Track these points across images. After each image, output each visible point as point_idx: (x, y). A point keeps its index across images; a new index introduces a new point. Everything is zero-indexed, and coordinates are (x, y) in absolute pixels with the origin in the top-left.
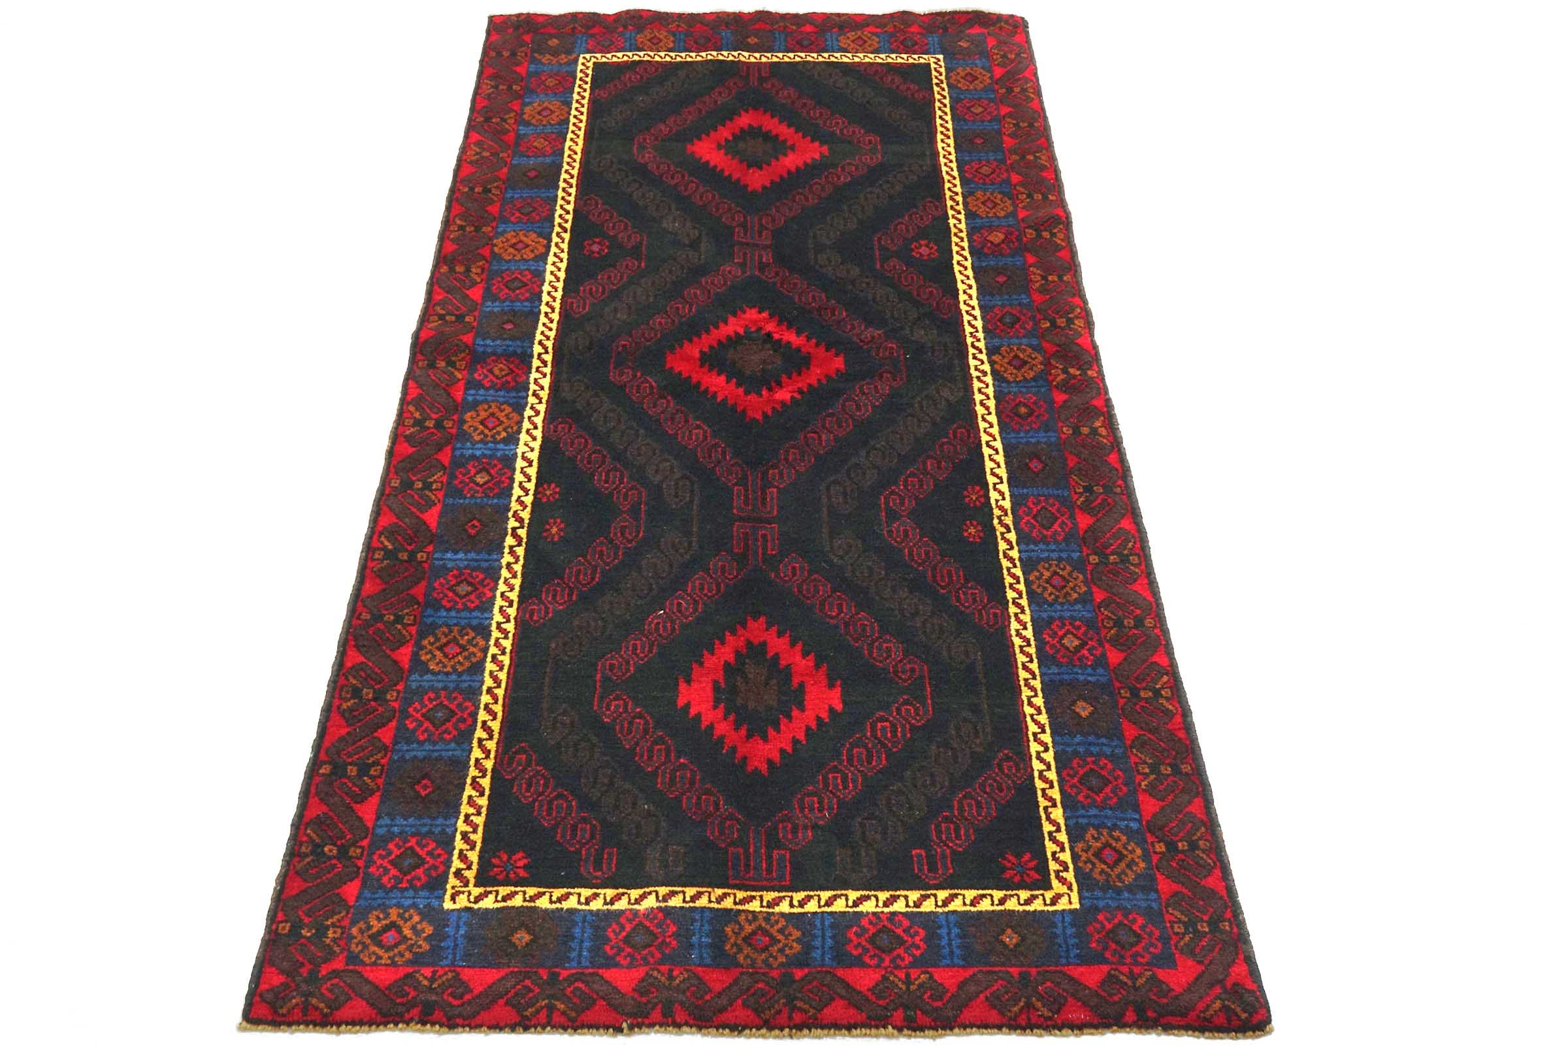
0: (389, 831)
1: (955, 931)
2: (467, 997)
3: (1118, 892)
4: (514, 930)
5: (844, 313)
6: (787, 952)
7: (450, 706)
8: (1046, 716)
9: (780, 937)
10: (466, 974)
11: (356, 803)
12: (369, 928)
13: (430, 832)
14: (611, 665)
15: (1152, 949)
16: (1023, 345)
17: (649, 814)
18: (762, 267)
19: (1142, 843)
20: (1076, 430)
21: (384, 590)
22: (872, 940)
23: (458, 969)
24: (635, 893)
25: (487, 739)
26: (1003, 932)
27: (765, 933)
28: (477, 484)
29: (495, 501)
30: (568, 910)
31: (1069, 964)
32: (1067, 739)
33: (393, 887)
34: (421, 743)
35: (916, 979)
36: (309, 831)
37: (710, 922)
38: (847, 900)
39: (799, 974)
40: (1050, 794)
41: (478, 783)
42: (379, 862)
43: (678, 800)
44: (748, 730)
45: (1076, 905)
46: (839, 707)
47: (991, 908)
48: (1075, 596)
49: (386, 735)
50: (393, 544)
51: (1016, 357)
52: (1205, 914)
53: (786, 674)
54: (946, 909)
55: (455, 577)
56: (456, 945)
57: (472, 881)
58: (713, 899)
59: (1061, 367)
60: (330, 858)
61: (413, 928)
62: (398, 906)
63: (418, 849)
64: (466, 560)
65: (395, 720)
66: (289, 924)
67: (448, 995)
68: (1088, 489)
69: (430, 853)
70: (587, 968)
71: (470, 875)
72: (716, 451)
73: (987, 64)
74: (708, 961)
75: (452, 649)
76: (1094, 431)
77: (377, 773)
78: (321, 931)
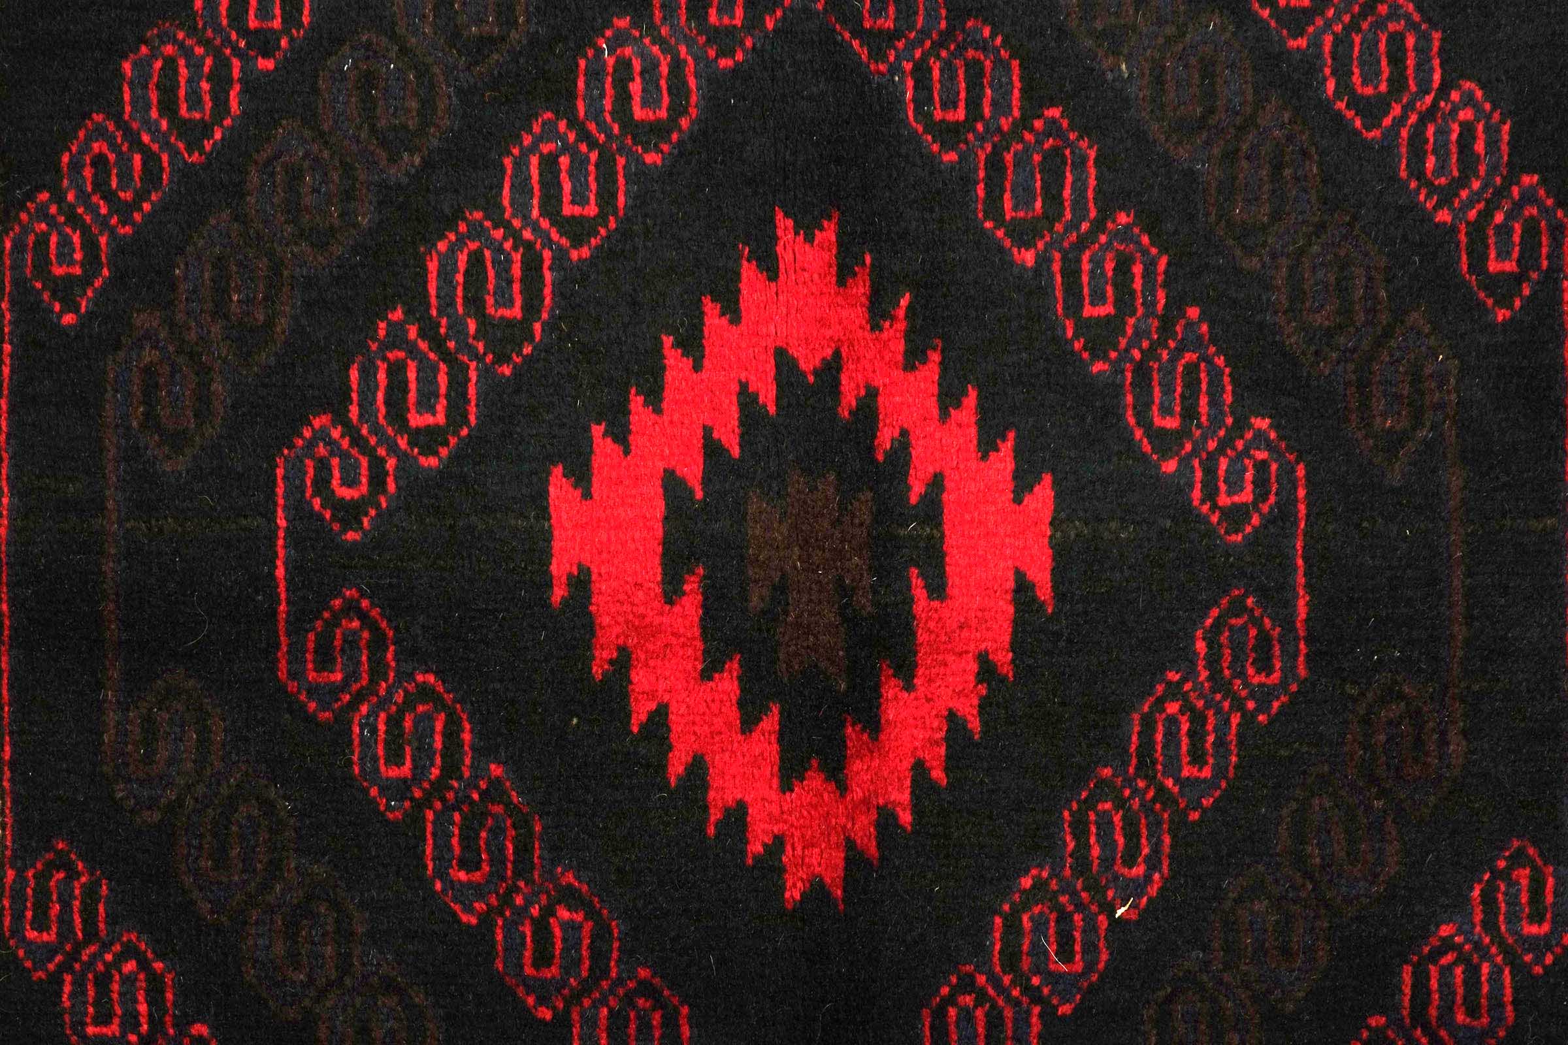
14: (1265, 666)
17: (1114, 42)
43: (1035, 99)
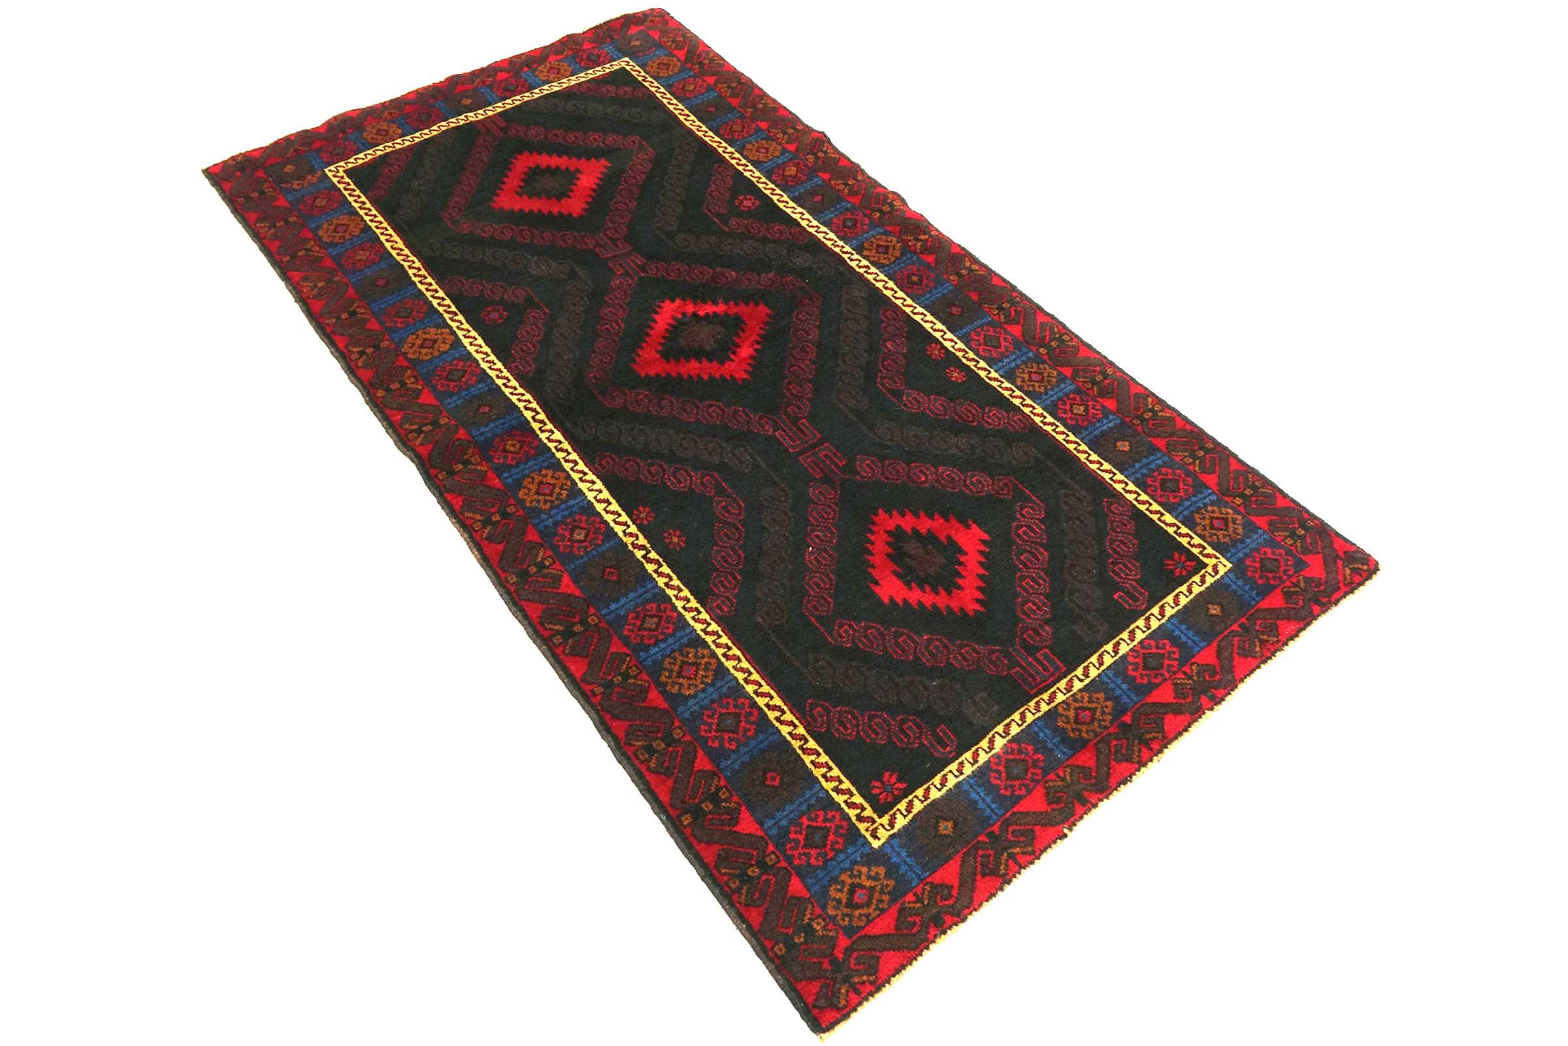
0: (779, 827)
1: (1183, 627)
2: (955, 892)
3: (1243, 542)
4: (936, 827)
5: (734, 274)
6: (1107, 711)
7: (730, 711)
8: (1107, 464)
9: (1093, 705)
10: (938, 877)
11: (733, 826)
12: (839, 901)
13: (810, 807)
15: (1289, 563)
16: (873, 235)
17: (941, 687)
18: (643, 268)
19: (1227, 505)
20: (958, 274)
21: (591, 662)
22: (1146, 667)
23: (928, 880)
24: (984, 744)
25: (782, 715)
26: (1208, 609)
27: (1083, 709)
28: (580, 541)
29: (607, 545)
30: (954, 786)
31: (1258, 602)
32: (1131, 470)
33: (825, 863)
34: (736, 751)
35: (1192, 672)
36: (724, 871)
37: (1046, 726)
38: (1108, 653)
39: (1127, 719)
40: (1154, 510)
41: (807, 748)
42: (796, 853)
43: (949, 664)
44: (945, 590)
45: (1229, 566)
46: (986, 537)
47: (1188, 600)
48: (1054, 380)
49: (702, 763)
50: (562, 625)
51: (878, 246)
52: (1294, 524)
53: (931, 537)
54: (1166, 618)
55: (637, 618)
56: (909, 866)
57: (875, 816)
58: (1034, 711)
59: (912, 238)
60: (759, 877)
61: (869, 877)
62: (844, 871)
63: (815, 824)
64: (631, 601)
65: (698, 749)
66: (781, 944)
67: (941, 901)
68: (1000, 308)
69: (826, 820)
70: (1004, 814)
71: (869, 812)
72: (740, 415)
73: (667, 52)
74: (1070, 752)
75: (688, 671)
76: (969, 269)
77: (727, 794)
78: (809, 930)
